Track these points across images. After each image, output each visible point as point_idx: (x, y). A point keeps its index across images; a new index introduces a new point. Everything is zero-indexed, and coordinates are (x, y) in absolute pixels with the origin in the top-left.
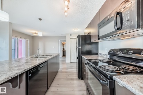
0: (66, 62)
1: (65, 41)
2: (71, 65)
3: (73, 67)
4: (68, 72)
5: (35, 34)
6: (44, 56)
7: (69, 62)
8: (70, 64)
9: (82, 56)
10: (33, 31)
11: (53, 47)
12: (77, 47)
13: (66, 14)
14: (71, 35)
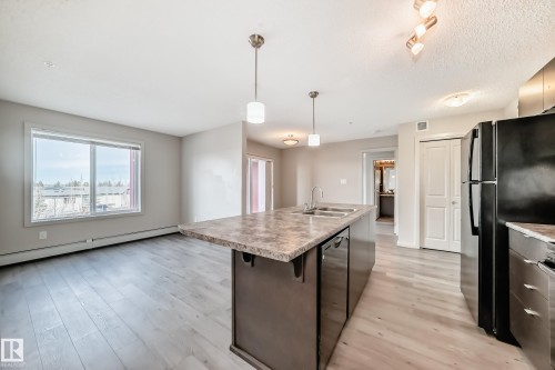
0: (399, 243)
1: (392, 154)
2: (421, 259)
3: (435, 268)
4: (415, 285)
5: (290, 143)
6: (325, 209)
7: (415, 244)
8: (417, 254)
9: (509, 224)
10: (285, 135)
11: (343, 181)
12: (472, 182)
13: (417, 48)
14: (422, 126)
